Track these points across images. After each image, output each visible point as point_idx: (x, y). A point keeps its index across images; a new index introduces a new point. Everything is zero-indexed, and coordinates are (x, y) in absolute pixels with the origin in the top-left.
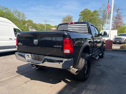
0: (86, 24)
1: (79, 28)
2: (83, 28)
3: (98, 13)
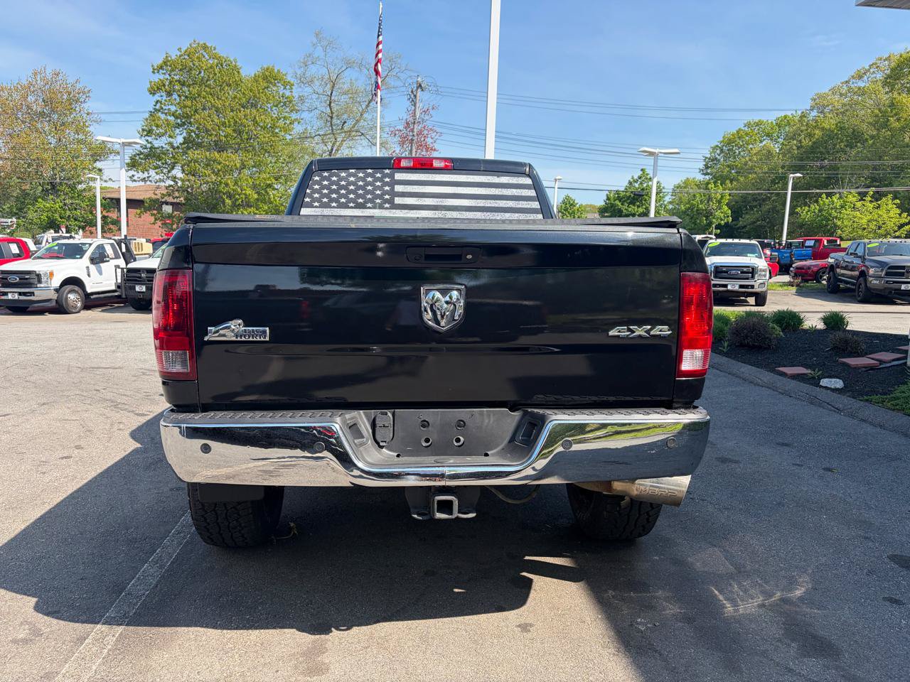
0: (528, 181)
1: (481, 203)
2: (511, 204)
3: (287, 93)
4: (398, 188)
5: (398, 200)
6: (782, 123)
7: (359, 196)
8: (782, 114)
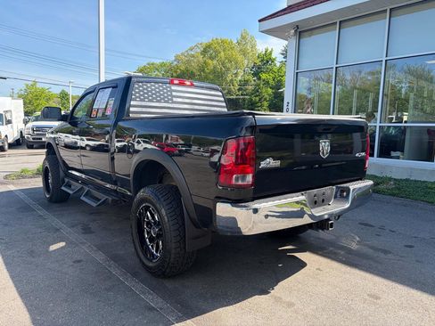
4: (174, 94)
5: (175, 99)
6: (163, 65)
7: (157, 96)
8: (161, 61)
